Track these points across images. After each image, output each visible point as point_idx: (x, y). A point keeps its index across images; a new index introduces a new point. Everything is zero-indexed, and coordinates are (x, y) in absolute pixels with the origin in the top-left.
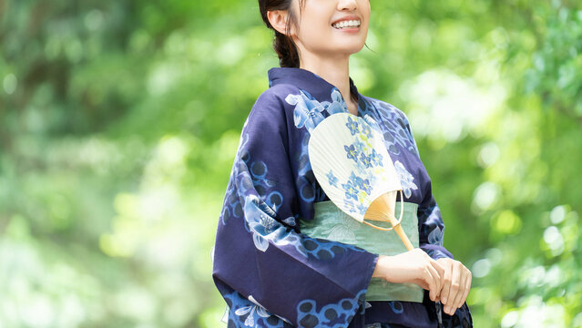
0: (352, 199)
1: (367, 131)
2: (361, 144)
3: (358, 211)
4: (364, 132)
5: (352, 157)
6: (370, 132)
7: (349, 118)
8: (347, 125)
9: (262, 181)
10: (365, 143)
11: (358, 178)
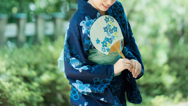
0: (105, 47)
1: (112, 20)
2: (110, 25)
3: (106, 51)
4: (111, 21)
5: (106, 31)
6: (113, 20)
7: (106, 17)
8: (105, 20)
9: (73, 51)
10: (111, 24)
11: (108, 38)
